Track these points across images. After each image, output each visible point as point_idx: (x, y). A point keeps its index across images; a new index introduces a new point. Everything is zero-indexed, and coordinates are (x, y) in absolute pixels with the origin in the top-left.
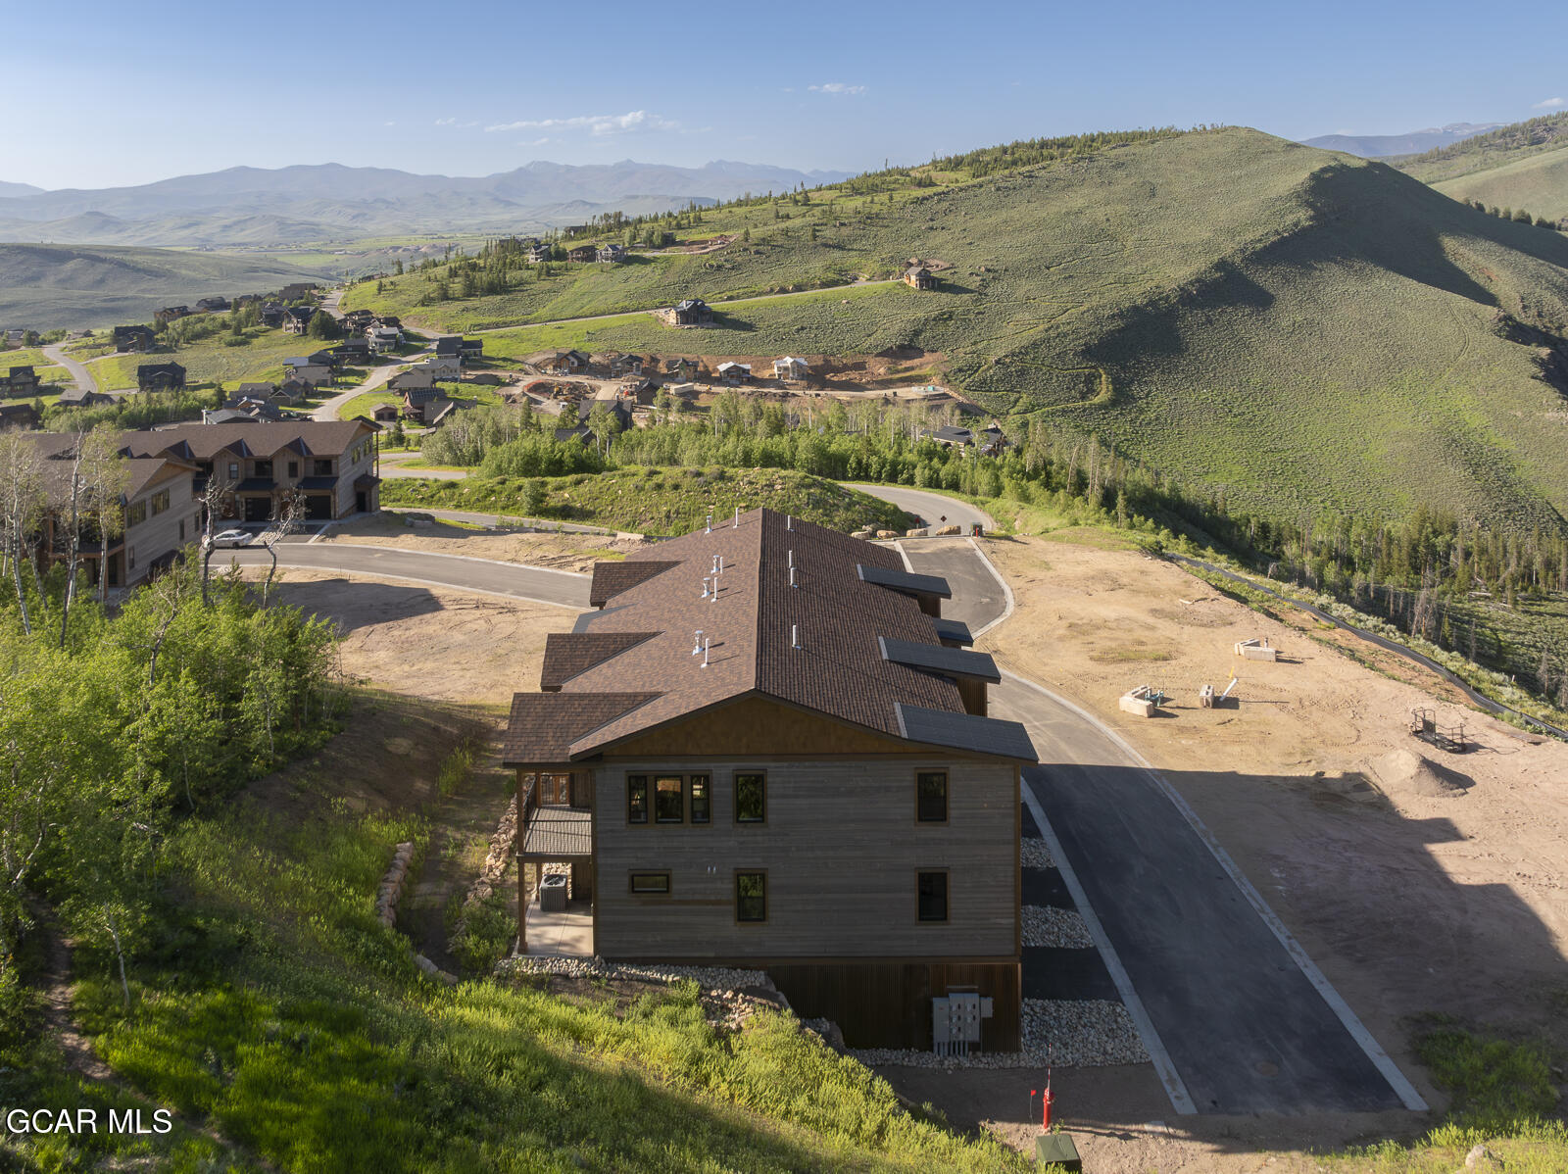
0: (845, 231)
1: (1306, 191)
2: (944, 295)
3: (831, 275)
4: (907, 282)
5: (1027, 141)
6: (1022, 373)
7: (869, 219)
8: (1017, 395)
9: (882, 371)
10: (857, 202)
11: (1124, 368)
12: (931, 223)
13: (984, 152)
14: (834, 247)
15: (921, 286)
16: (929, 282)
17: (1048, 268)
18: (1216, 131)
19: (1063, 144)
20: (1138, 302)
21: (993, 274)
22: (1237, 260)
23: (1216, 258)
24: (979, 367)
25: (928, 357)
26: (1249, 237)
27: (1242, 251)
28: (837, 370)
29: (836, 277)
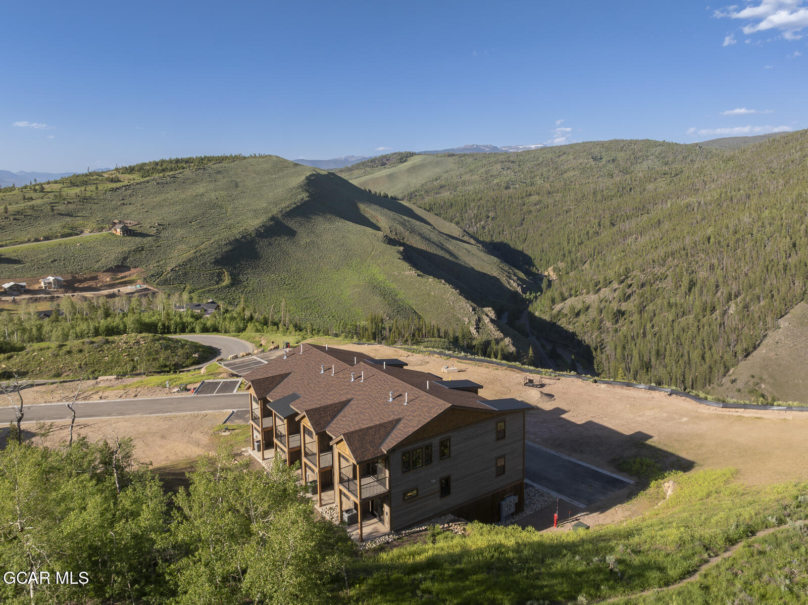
0: (71, 206)
1: (305, 185)
2: (137, 238)
3: (67, 231)
4: (114, 232)
5: (168, 159)
6: (185, 274)
7: (85, 200)
8: (184, 286)
9: (108, 279)
10: (77, 190)
11: (234, 268)
12: (123, 201)
13: (145, 164)
14: (66, 215)
15: (124, 234)
16: (127, 232)
17: (191, 222)
18: (261, 157)
19: (188, 161)
20: (238, 237)
21: (162, 227)
22: (279, 216)
23: (270, 215)
24: (163, 273)
25: (133, 270)
26: (283, 205)
27: (281, 212)
28: (81, 281)
29: (70, 231)
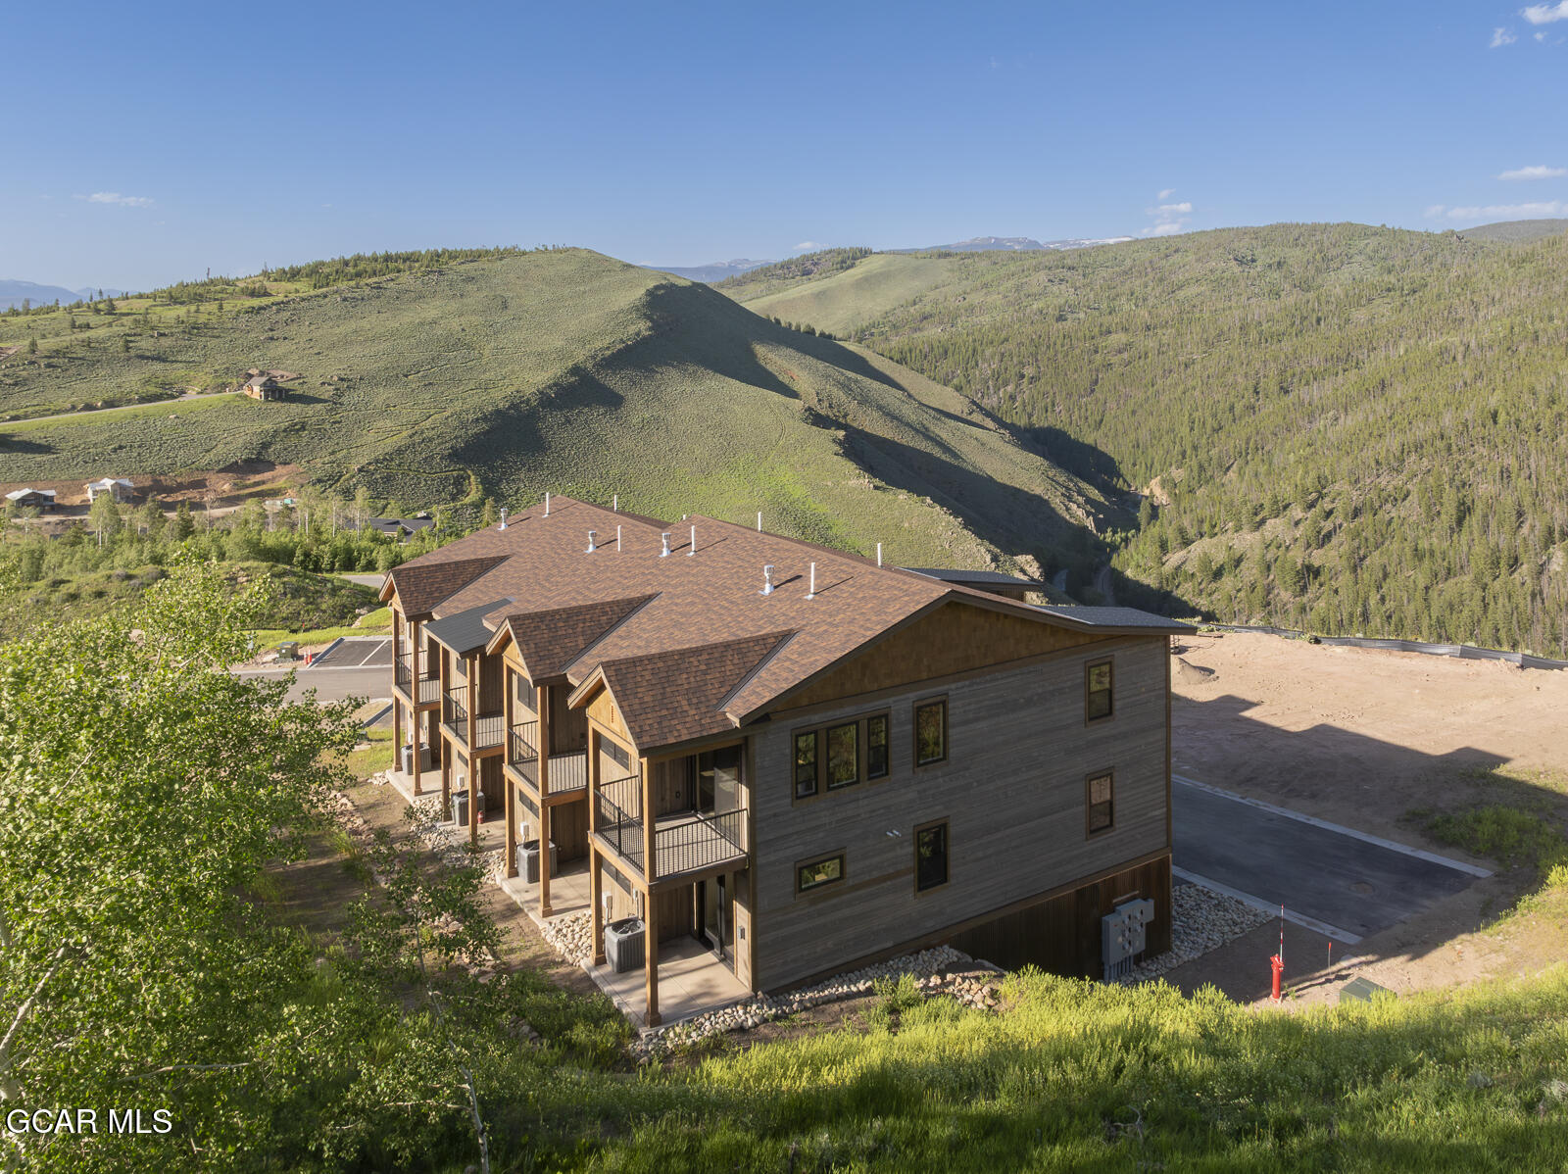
0: (165, 342)
1: (644, 306)
2: (293, 406)
3: (152, 389)
4: (248, 393)
5: (369, 254)
6: (388, 479)
7: (194, 330)
8: (383, 502)
9: (226, 487)
10: (181, 311)
11: (491, 469)
12: (270, 334)
13: (323, 264)
14: (153, 359)
15: (266, 397)
16: (275, 392)
17: (406, 376)
18: (557, 251)
19: (409, 258)
20: (501, 406)
21: (347, 383)
22: (589, 365)
23: (570, 364)
24: (341, 476)
25: (280, 470)
26: (598, 345)
27: (593, 357)
28: (170, 490)
29: (159, 391)
